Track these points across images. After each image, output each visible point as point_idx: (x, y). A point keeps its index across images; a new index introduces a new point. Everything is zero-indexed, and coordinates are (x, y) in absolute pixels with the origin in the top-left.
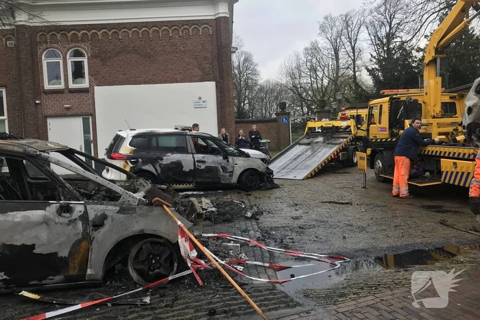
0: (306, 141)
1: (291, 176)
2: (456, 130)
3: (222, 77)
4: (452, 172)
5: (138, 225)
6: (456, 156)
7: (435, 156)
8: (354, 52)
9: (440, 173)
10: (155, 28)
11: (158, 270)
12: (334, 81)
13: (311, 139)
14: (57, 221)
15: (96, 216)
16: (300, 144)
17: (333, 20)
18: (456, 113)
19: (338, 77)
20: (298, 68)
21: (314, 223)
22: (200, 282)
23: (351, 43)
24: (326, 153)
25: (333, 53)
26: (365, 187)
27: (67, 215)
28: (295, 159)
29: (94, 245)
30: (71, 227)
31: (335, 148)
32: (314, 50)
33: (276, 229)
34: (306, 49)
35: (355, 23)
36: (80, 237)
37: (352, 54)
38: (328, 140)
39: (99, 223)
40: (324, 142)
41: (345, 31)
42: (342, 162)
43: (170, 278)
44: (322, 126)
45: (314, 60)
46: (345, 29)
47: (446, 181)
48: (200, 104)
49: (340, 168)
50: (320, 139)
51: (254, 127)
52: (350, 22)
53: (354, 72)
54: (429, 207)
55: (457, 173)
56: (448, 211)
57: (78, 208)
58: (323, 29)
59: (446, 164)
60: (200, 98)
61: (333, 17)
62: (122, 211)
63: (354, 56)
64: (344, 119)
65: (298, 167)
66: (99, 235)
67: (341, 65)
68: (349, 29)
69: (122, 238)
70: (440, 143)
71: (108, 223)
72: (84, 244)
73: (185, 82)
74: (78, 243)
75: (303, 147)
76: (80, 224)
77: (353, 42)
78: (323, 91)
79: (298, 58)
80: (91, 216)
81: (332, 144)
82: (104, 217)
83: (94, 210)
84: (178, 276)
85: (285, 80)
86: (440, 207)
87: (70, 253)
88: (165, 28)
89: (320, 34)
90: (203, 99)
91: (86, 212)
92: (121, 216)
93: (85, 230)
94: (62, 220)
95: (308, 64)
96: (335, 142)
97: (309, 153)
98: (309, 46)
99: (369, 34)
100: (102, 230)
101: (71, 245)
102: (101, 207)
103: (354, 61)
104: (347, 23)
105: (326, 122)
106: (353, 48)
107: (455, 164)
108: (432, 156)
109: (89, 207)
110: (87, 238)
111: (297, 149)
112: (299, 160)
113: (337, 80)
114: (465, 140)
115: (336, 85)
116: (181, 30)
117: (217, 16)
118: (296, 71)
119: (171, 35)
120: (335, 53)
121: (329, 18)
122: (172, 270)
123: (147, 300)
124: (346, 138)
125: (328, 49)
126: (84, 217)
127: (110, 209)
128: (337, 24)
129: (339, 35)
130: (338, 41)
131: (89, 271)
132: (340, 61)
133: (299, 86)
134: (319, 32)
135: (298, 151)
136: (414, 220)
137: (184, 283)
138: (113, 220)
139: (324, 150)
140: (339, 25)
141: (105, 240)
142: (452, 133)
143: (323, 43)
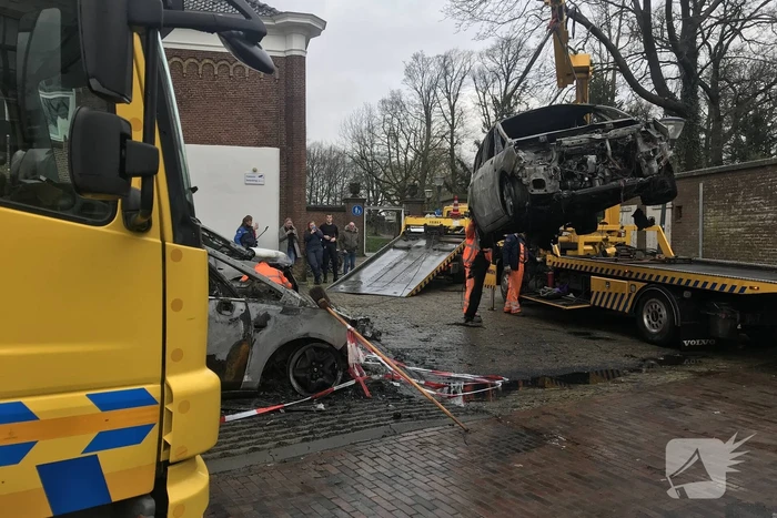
0: (402, 243)
1: (389, 292)
2: (606, 240)
3: (290, 142)
4: (604, 293)
5: (303, 328)
6: (609, 273)
7: (585, 272)
8: (452, 114)
9: (589, 294)
10: (192, 60)
11: (320, 379)
12: (422, 155)
13: (410, 242)
14: (218, 319)
15: (258, 316)
16: (395, 248)
17: (426, 62)
18: (604, 217)
19: (428, 150)
20: (371, 130)
21: (449, 346)
22: (368, 393)
23: (449, 100)
24: (433, 262)
25: (423, 112)
26: (492, 309)
27: (228, 313)
28: (391, 268)
29: (255, 349)
30: (231, 327)
31: (444, 257)
32: (395, 104)
33: (408, 350)
34: (384, 102)
35: (457, 69)
36: (241, 338)
37: (449, 117)
38: (434, 244)
39: (261, 324)
40: (427, 247)
41: (442, 80)
42: (452, 275)
43: (335, 388)
44: (425, 225)
45: (396, 122)
46: (441, 77)
47: (597, 304)
48: (254, 179)
49: (449, 285)
50: (422, 243)
51: (330, 218)
52: (450, 68)
53: (452, 143)
54: (576, 334)
55: (610, 294)
56: (599, 338)
57: (239, 307)
58: (410, 73)
59: (597, 283)
60: (255, 171)
61: (426, 56)
62: (285, 311)
63: (453, 119)
64: (455, 216)
65: (397, 280)
66: (261, 337)
67: (434, 133)
68: (449, 79)
69: (286, 341)
70: (588, 256)
71: (270, 323)
72: (244, 346)
73: (234, 145)
74: (239, 344)
75: (401, 252)
76: (241, 323)
77: (452, 98)
78: (407, 169)
79: (371, 117)
80: (254, 315)
81: (439, 250)
82: (267, 317)
83: (256, 309)
84: (342, 386)
85: (348, 146)
86: (588, 334)
87: (229, 357)
88: (207, 61)
89: (404, 80)
90: (260, 172)
91: (247, 311)
92: (285, 317)
93: (246, 330)
94: (222, 318)
95: (387, 125)
96: (445, 248)
97: (409, 262)
98: (388, 97)
99: (477, 90)
100: (265, 332)
101: (230, 347)
102: (264, 306)
103: (452, 127)
104: (446, 68)
105: (430, 220)
106: (452, 108)
107: (608, 283)
108: (580, 272)
109: (250, 305)
110: (248, 340)
111: (392, 255)
112: (398, 269)
113: (427, 154)
114: (617, 254)
115: (425, 162)
116: (232, 68)
117: (288, 54)
118: (367, 136)
119: (216, 73)
120: (426, 113)
121: (420, 59)
122: (335, 378)
123: (321, 406)
124: (459, 243)
125: (416, 105)
126: (246, 316)
127: (273, 309)
128: (432, 68)
129: (433, 87)
130: (432, 94)
131: (246, 379)
132: (433, 126)
133: (369, 158)
134: (405, 77)
135: (395, 257)
136: (565, 345)
137: (347, 395)
138: (276, 321)
139: (431, 258)
140: (434, 69)
141: (266, 344)
142: (601, 243)
143: (410, 96)
